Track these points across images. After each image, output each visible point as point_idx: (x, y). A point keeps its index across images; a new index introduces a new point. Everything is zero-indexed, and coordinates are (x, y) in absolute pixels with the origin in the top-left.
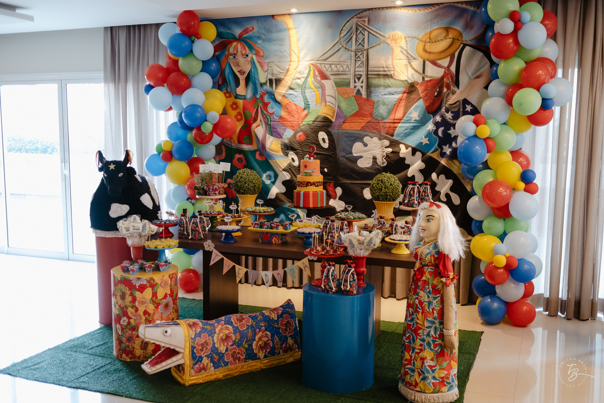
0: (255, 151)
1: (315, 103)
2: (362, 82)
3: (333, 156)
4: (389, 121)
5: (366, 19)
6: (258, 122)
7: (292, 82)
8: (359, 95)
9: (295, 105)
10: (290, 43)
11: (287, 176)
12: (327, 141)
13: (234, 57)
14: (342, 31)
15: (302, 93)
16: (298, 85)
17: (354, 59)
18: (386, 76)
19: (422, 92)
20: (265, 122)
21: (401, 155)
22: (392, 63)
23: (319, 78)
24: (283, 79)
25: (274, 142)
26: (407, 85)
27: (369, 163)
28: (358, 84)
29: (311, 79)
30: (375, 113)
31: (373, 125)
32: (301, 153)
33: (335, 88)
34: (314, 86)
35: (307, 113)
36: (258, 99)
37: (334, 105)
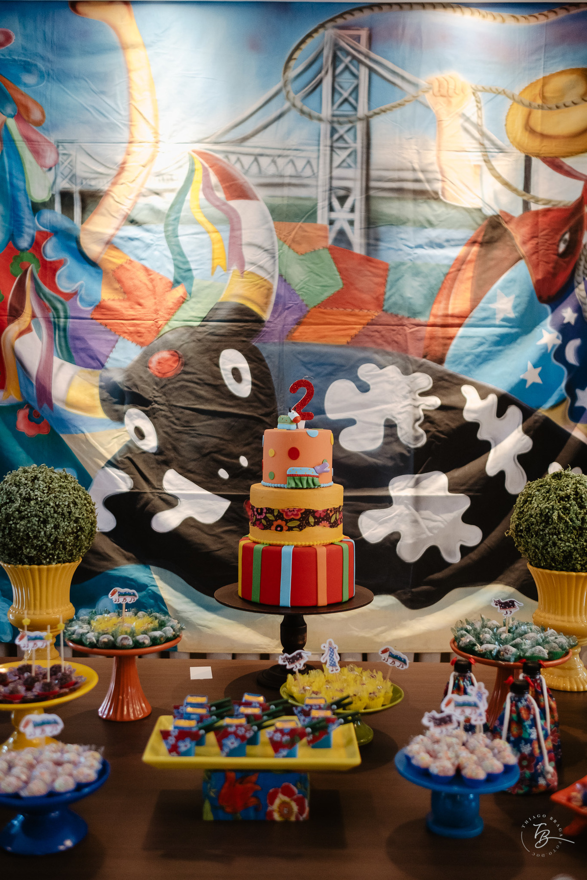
0: (14, 409)
1: (208, 267)
2: (352, 210)
3: (267, 420)
4: (432, 320)
5: (364, 34)
6: (25, 319)
7: (135, 203)
8: (343, 246)
9: (147, 270)
10: (129, 88)
11: (122, 483)
12: (247, 376)
14: (292, 63)
15: (167, 237)
16: (156, 212)
17: (328, 143)
18: (421, 195)
19: (524, 243)
20: (48, 320)
21: (468, 417)
22: (438, 158)
23: (221, 195)
24: (107, 193)
25: (78, 380)
26: (480, 221)
27: (375, 439)
28: (341, 215)
29: (196, 198)
30: (389, 298)
31: (383, 333)
32: (163, 413)
33: (272, 224)
34: (206, 216)
35: (185, 294)
36: (23, 250)
37: (269, 273)
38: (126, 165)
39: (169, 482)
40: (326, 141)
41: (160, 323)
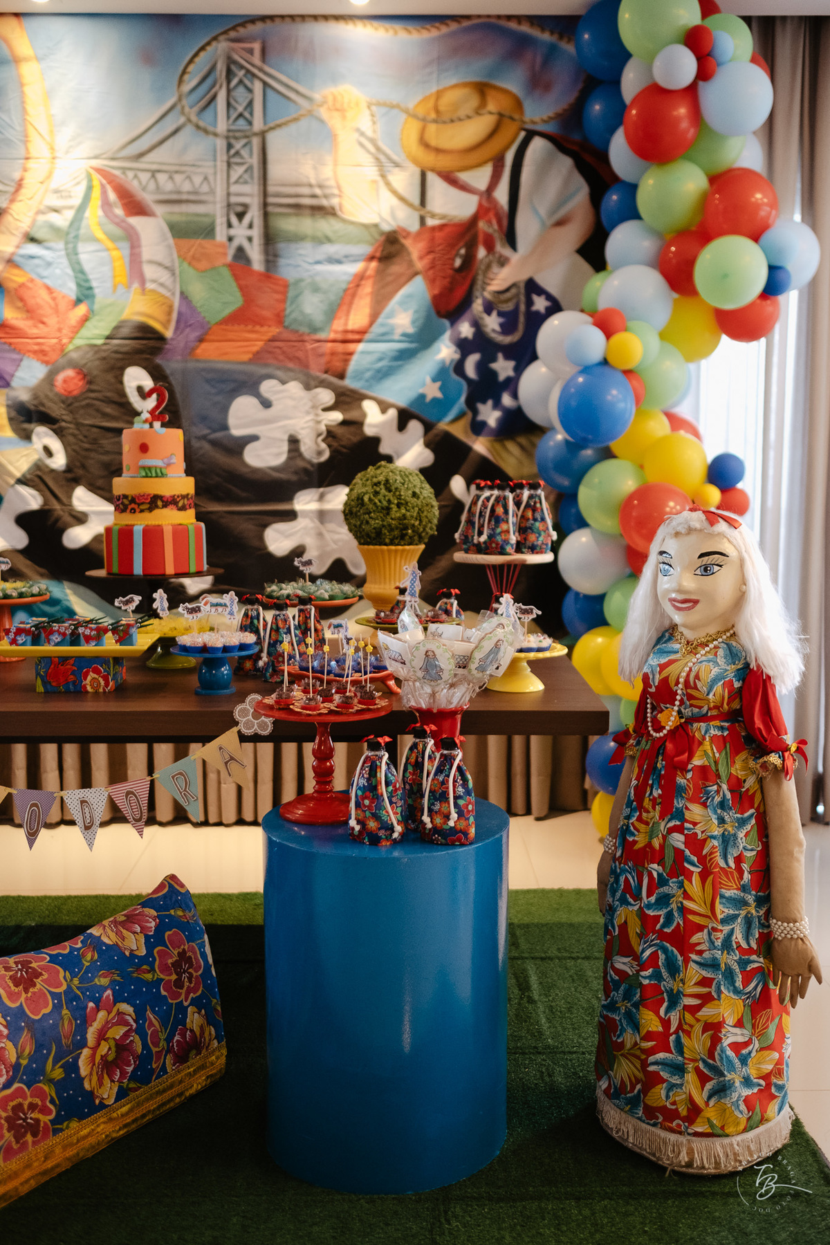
1: (109, 285)
2: (250, 226)
4: (332, 336)
5: (257, 46)
7: (35, 221)
8: (242, 262)
9: (48, 288)
10: (23, 102)
11: (32, 500)
14: (186, 77)
15: (68, 255)
16: (55, 230)
17: (225, 158)
18: (320, 211)
19: (421, 258)
21: (369, 431)
22: (335, 173)
23: (119, 211)
24: (6, 210)
26: (377, 236)
27: (278, 455)
28: (240, 231)
29: (94, 213)
30: (290, 313)
31: (285, 349)
32: (71, 431)
33: (171, 241)
34: (105, 233)
35: (88, 312)
37: (169, 291)
38: (25, 182)
39: (79, 499)
40: (222, 157)
41: (65, 341)
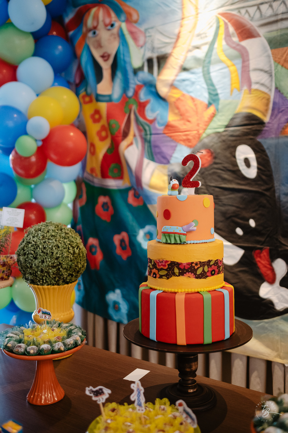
1: (228, 90)
3: (268, 193)
6: (130, 137)
7: (186, 57)
9: (193, 99)
13: (94, 33)
16: (197, 60)
20: (141, 136)
23: (235, 39)
24: (170, 54)
25: (157, 172)
33: (270, 52)
35: (215, 111)
36: (130, 98)
37: (268, 88)
